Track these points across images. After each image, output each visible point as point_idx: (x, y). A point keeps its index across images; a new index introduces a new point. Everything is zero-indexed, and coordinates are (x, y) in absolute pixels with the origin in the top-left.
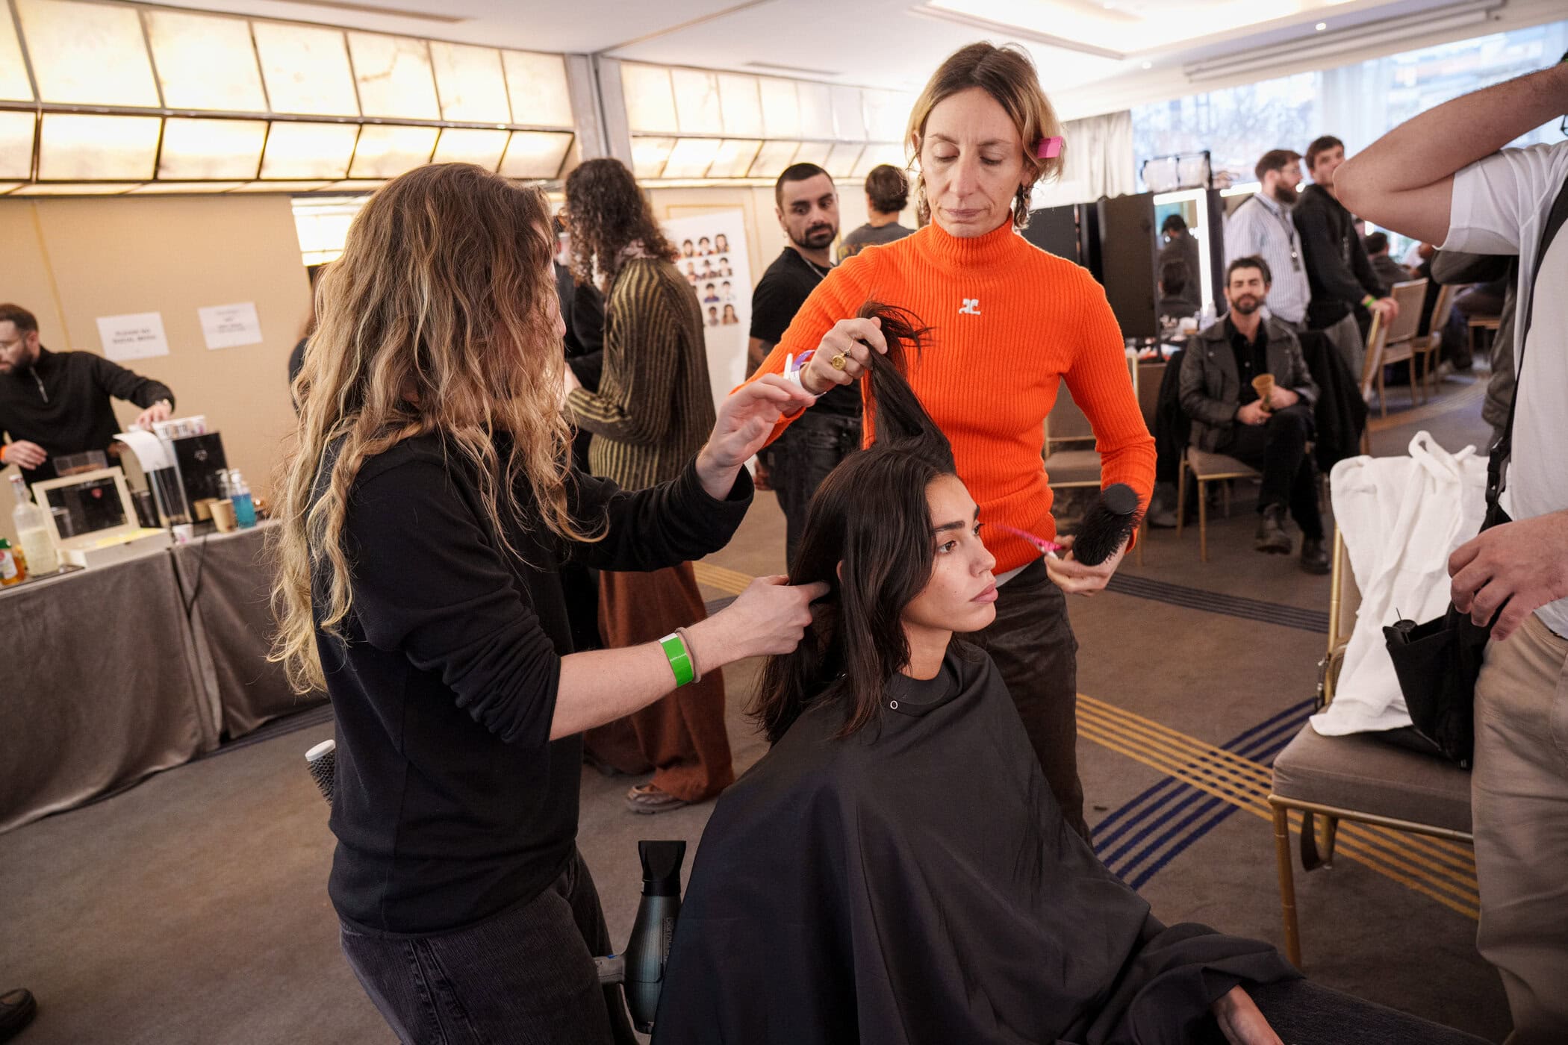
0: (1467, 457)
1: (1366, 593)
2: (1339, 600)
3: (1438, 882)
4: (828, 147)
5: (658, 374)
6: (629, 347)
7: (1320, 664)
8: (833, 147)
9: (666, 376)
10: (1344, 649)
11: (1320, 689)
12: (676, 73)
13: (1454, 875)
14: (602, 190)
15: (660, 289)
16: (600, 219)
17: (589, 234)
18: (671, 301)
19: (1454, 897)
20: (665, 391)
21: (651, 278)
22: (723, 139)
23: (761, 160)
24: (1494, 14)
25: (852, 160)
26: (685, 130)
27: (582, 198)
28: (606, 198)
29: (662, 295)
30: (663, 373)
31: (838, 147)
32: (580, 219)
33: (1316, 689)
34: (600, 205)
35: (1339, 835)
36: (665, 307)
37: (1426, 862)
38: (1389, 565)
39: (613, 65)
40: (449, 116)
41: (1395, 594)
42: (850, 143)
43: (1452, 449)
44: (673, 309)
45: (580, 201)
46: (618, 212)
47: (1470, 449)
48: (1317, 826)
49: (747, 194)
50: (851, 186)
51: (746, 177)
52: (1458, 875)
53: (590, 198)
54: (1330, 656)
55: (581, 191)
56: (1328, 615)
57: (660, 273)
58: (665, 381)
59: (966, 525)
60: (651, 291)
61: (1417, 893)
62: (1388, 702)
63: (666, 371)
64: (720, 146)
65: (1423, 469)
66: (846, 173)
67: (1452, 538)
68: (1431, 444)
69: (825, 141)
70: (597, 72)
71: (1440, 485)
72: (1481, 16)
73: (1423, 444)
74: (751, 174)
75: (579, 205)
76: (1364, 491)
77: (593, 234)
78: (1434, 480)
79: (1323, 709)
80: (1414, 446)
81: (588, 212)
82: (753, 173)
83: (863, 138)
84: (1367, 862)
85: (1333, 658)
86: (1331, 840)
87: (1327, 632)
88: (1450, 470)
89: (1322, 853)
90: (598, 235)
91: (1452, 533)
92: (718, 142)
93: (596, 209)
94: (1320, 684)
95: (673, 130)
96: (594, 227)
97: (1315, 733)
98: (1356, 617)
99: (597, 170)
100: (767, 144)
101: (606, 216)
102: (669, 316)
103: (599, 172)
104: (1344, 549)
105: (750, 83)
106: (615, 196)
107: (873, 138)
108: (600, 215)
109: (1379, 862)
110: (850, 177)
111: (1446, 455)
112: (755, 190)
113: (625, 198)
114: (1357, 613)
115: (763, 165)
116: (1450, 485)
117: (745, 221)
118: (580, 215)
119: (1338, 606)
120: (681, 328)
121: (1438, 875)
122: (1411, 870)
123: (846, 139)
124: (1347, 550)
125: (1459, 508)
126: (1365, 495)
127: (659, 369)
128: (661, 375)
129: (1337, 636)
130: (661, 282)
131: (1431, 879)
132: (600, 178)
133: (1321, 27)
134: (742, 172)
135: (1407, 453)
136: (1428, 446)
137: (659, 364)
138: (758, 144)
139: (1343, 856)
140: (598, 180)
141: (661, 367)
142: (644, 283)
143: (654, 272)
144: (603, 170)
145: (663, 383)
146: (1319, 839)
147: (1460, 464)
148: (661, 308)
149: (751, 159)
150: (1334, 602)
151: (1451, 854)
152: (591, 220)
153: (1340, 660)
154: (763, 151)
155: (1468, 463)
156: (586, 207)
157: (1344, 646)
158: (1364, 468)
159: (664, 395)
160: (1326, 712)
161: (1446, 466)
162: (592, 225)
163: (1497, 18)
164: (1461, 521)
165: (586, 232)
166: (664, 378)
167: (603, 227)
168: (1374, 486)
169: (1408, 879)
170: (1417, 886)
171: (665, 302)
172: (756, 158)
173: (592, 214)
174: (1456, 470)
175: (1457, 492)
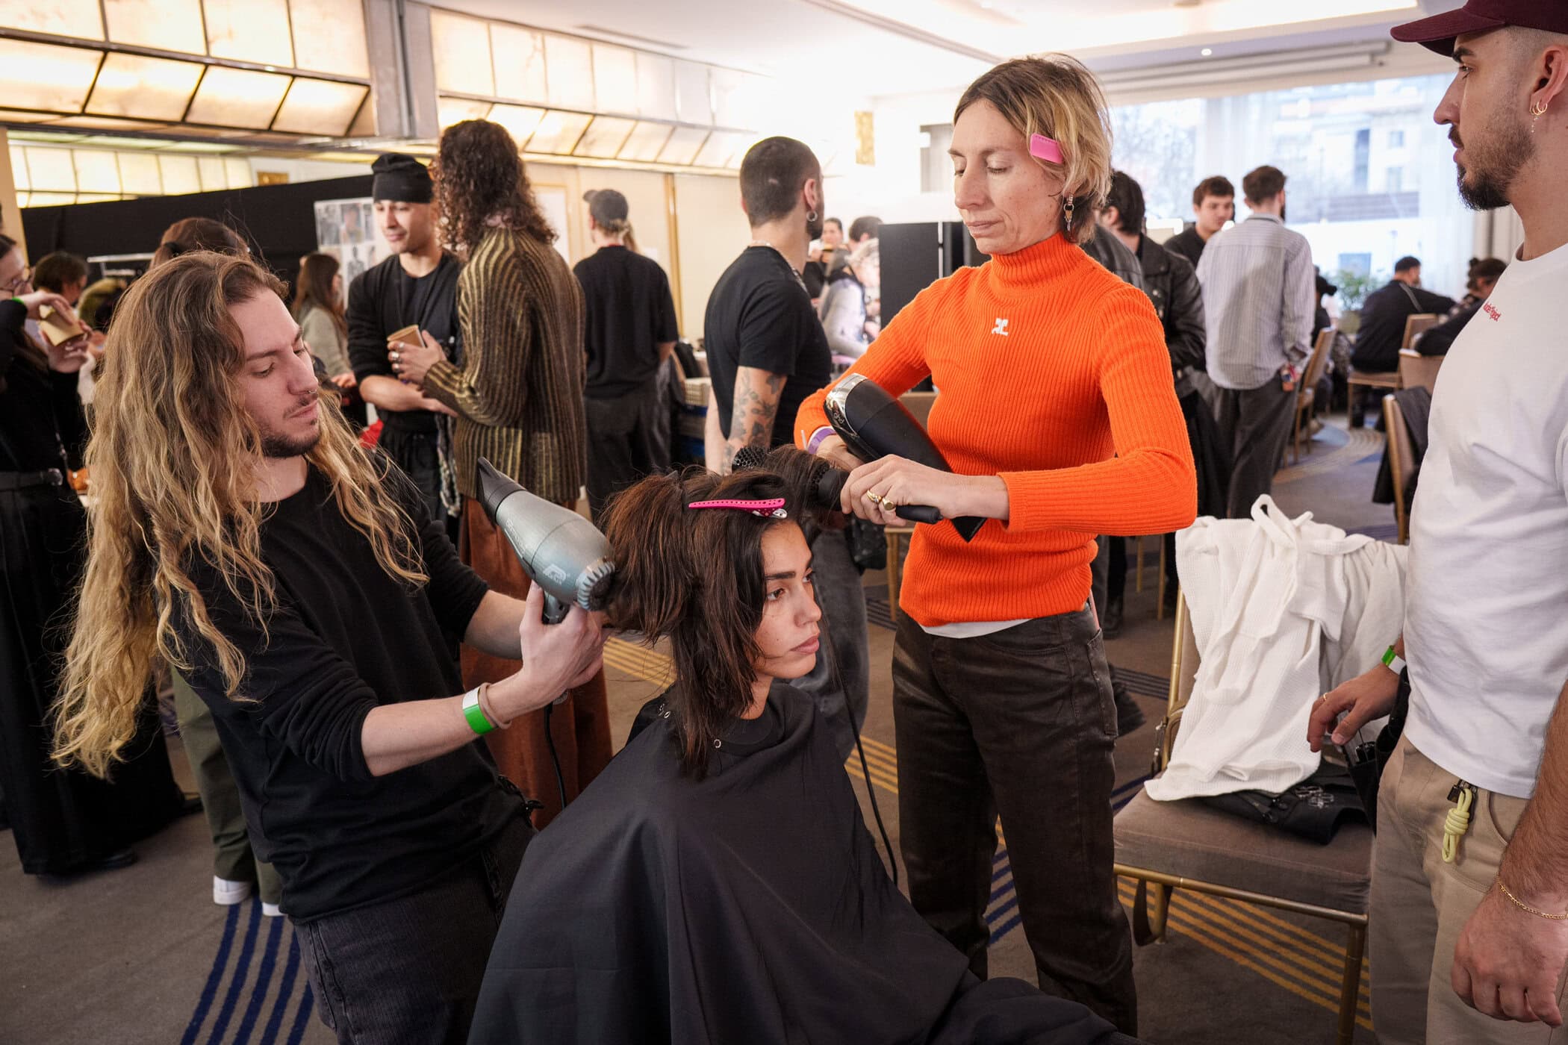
0: (1304, 522)
1: (1204, 658)
2: (1179, 663)
3: (1266, 958)
4: (668, 129)
5: (508, 349)
6: (477, 321)
7: (1158, 728)
8: (674, 130)
9: (518, 351)
10: (1182, 713)
11: (1156, 754)
12: (496, 28)
13: (1283, 951)
14: (480, 157)
15: (513, 261)
16: (472, 187)
17: (457, 200)
18: (526, 274)
19: (1280, 972)
20: (516, 368)
21: (506, 248)
22: (547, 109)
23: (589, 138)
24: (1379, 59)
25: (696, 146)
26: (502, 94)
27: (456, 160)
28: (482, 166)
29: (515, 266)
30: (514, 349)
31: (680, 130)
32: (450, 182)
33: (1154, 756)
34: (474, 173)
35: (1171, 910)
36: (518, 280)
37: (1256, 938)
38: (1226, 628)
39: (421, 12)
40: (217, 52)
41: (1231, 659)
42: (692, 126)
43: (1292, 515)
44: (527, 282)
45: (453, 162)
46: (492, 182)
47: (1308, 515)
48: (1150, 899)
49: (571, 173)
50: (692, 174)
51: (572, 155)
52: (1287, 951)
53: (465, 162)
54: (1167, 720)
55: (456, 154)
56: (1169, 680)
57: (516, 244)
58: (517, 357)
59: (798, 575)
60: (502, 263)
61: (1244, 968)
62: (1219, 767)
63: (518, 347)
64: (544, 116)
65: (1263, 533)
66: (687, 161)
67: (1287, 603)
68: (1272, 508)
69: (664, 122)
70: (401, 18)
71: (1278, 550)
72: (1365, 60)
73: (1264, 508)
74: (577, 152)
75: (451, 165)
76: (1206, 552)
77: (461, 200)
78: (1273, 545)
79: (1159, 775)
80: (1256, 509)
81: (461, 177)
82: (580, 151)
83: (708, 122)
84: (1199, 937)
85: (1170, 722)
86: (1165, 914)
87: (1167, 699)
88: (1288, 535)
89: (1155, 927)
90: (467, 203)
91: (1287, 598)
92: (542, 112)
93: (470, 175)
94: (1157, 749)
95: (488, 93)
96: (464, 193)
97: (1148, 798)
98: (1194, 681)
99: (477, 135)
100: (598, 119)
101: (478, 183)
102: (522, 288)
103: (480, 136)
104: (1187, 611)
105: (580, 48)
106: (492, 166)
107: (719, 123)
108: (472, 183)
109: (1212, 937)
110: (691, 165)
111: (1285, 519)
112: (580, 169)
113: (502, 169)
114: (1195, 676)
115: (592, 143)
116: (1287, 550)
117: (567, 205)
118: (451, 177)
119: (1179, 669)
120: (535, 302)
121: (1267, 951)
122: (1241, 945)
123: (689, 121)
124: (1189, 612)
125: (1294, 575)
126: (1207, 557)
127: (509, 344)
128: (511, 351)
129: (1176, 699)
130: (516, 254)
131: (1260, 955)
132: (480, 143)
133: (1207, 52)
134: (568, 150)
135: (1250, 517)
136: (1269, 510)
137: (509, 339)
138: (588, 118)
139: (1177, 932)
140: (476, 145)
141: (512, 342)
142: (497, 254)
143: (511, 243)
144: (485, 135)
145: (514, 359)
146: (1152, 914)
147: (1298, 529)
148: (513, 280)
149: (579, 135)
150: (1175, 666)
151: (1281, 930)
152: (463, 186)
153: (1177, 723)
154: (593, 127)
155: (1304, 529)
156: (459, 170)
157: (1181, 710)
158: (1208, 529)
159: (515, 372)
160: (1160, 777)
161: (1284, 531)
162: (462, 191)
163: (1381, 64)
164: (1296, 586)
165: (456, 197)
166: (514, 354)
167: (473, 195)
168: (1216, 547)
169: (1238, 955)
170: (1245, 962)
171: (519, 275)
172: (584, 134)
173: (464, 179)
174: (1293, 536)
175: (1293, 558)
